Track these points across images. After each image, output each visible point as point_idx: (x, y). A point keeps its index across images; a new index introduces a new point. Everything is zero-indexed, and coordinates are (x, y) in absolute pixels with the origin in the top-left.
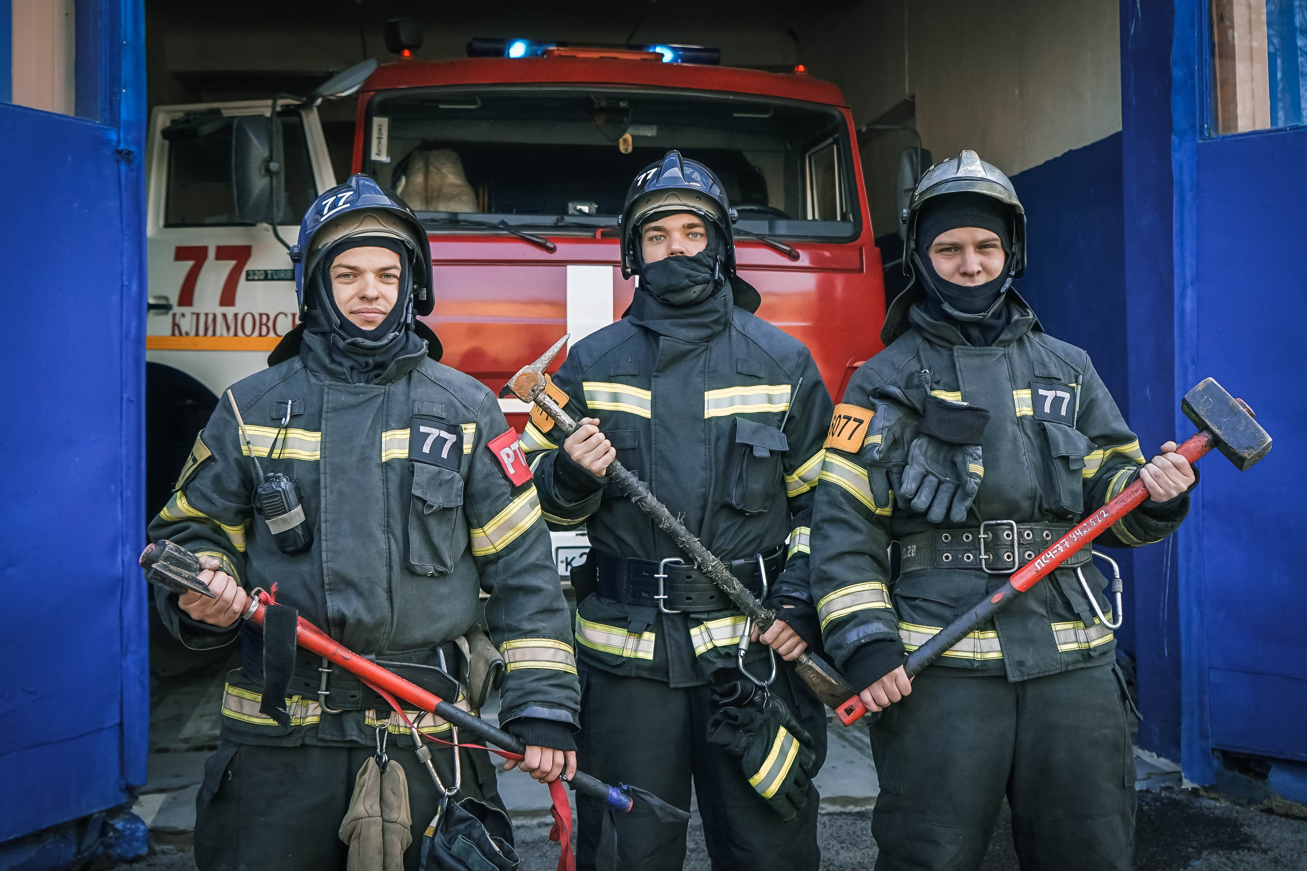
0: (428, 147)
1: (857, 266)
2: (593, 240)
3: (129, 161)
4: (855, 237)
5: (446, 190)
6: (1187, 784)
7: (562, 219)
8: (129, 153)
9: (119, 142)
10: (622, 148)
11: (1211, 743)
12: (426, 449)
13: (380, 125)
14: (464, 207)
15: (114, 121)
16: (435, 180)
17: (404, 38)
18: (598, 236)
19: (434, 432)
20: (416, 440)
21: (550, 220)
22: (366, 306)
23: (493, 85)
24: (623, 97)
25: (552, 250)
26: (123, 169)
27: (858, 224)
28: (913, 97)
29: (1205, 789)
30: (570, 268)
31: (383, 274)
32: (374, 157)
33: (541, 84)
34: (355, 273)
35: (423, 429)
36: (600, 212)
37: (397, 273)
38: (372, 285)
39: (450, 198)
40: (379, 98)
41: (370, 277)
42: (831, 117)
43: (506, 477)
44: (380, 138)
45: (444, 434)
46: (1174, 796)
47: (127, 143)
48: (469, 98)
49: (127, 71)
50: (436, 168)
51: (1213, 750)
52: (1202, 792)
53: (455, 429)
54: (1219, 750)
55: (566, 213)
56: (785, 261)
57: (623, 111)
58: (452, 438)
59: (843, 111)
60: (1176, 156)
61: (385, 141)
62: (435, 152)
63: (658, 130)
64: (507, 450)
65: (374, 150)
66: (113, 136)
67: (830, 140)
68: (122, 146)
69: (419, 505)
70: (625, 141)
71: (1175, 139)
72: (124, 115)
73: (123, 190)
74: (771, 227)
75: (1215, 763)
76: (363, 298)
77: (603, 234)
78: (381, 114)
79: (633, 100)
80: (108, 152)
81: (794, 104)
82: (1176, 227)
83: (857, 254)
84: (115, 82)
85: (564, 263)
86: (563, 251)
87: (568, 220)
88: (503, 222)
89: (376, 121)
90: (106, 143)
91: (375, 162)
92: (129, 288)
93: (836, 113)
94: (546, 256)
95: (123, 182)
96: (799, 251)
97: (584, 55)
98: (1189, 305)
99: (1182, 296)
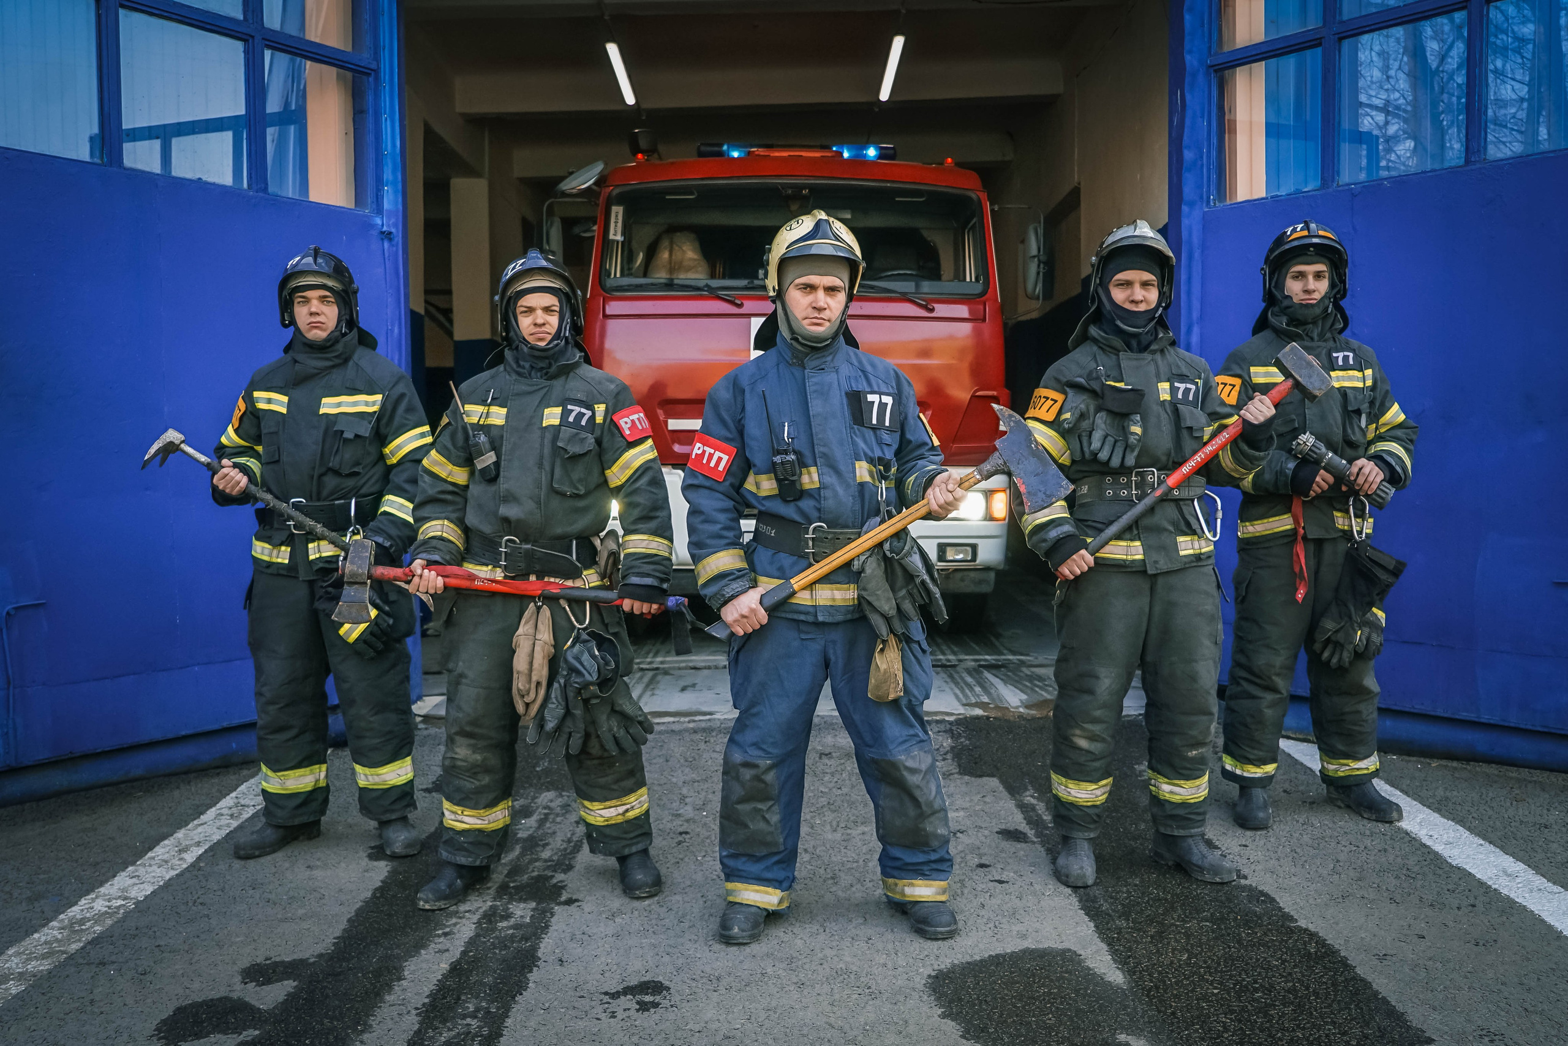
0: (672, 230)
1: (981, 317)
3: (390, 240)
4: (984, 293)
5: (686, 263)
7: (753, 281)
8: (390, 233)
9: (382, 225)
12: (571, 419)
13: (617, 212)
14: (698, 275)
15: (379, 210)
16: (677, 255)
17: (643, 143)
19: (577, 409)
20: (565, 414)
21: (743, 283)
22: (538, 329)
23: (702, 179)
24: (804, 186)
25: (740, 306)
26: (386, 245)
27: (987, 283)
28: (1079, 183)
30: (754, 319)
31: (547, 310)
32: (611, 237)
33: (739, 178)
34: (530, 310)
35: (569, 407)
37: (557, 309)
38: (540, 316)
39: (689, 269)
40: (617, 191)
41: (539, 312)
43: (622, 436)
44: (616, 222)
45: (583, 410)
47: (388, 226)
48: (687, 190)
49: (388, 175)
50: (679, 247)
53: (590, 407)
55: (757, 278)
56: (923, 313)
57: (805, 197)
58: (589, 413)
59: (981, 195)
60: (1185, 222)
61: (620, 224)
62: (677, 233)
64: (626, 419)
65: (611, 231)
66: (378, 221)
68: (385, 229)
69: (562, 452)
71: (1186, 209)
72: (386, 205)
73: (387, 261)
74: (917, 286)
76: (535, 325)
78: (618, 204)
79: (813, 188)
80: (375, 233)
81: (940, 189)
83: (981, 307)
84: (379, 182)
85: (749, 316)
86: (749, 306)
88: (708, 284)
89: (614, 209)
90: (372, 226)
91: (613, 241)
92: (392, 331)
93: (973, 196)
94: (735, 310)
95: (386, 255)
96: (936, 306)
97: (777, 154)
98: (1195, 338)
99: (1189, 331)
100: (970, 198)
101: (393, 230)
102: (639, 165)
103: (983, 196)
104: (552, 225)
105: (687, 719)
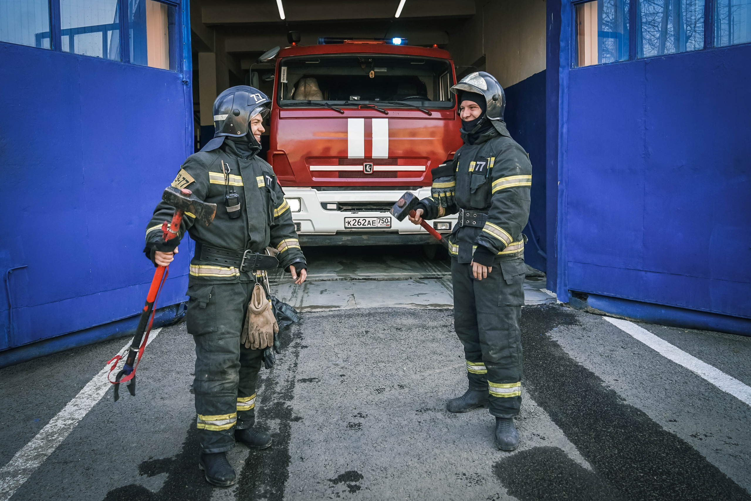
0: (306, 77)
1: (453, 117)
2: (358, 109)
3: (187, 85)
4: (453, 107)
5: (312, 92)
6: (559, 302)
7: (347, 102)
8: (187, 82)
9: (183, 78)
10: (370, 76)
11: (567, 288)
13: (284, 69)
14: (317, 98)
15: (181, 71)
16: (308, 89)
17: (294, 38)
18: (359, 108)
21: (343, 102)
23: (324, 54)
24: (370, 58)
25: (343, 113)
26: (185, 87)
27: (454, 102)
28: (485, 55)
29: (565, 304)
30: (349, 119)
32: (282, 81)
33: (340, 54)
36: (361, 99)
39: (313, 95)
40: (283, 60)
44: (284, 74)
46: (554, 306)
47: (186, 78)
48: (315, 59)
49: (185, 54)
50: (308, 84)
51: (568, 290)
52: (564, 305)
54: (570, 290)
55: (349, 100)
56: (426, 116)
57: (370, 63)
59: (451, 61)
60: (561, 75)
62: (308, 79)
63: (387, 69)
65: (282, 78)
66: (181, 76)
67: (447, 72)
68: (184, 80)
70: (372, 73)
71: (560, 69)
72: (185, 69)
73: (185, 94)
74: (423, 104)
75: (569, 295)
77: (361, 107)
78: (284, 66)
79: (374, 59)
80: (180, 82)
81: (432, 59)
82: (560, 102)
83: (453, 113)
84: (181, 57)
85: (347, 118)
86: (347, 113)
87: (349, 102)
88: (326, 103)
90: (179, 78)
91: (284, 83)
92: (188, 128)
94: (341, 115)
95: (185, 92)
96: (432, 112)
97: (356, 43)
98: (565, 130)
99: (562, 127)
100: (446, 63)
101: (188, 80)
102: (293, 48)
104: (254, 76)
105: (328, 310)
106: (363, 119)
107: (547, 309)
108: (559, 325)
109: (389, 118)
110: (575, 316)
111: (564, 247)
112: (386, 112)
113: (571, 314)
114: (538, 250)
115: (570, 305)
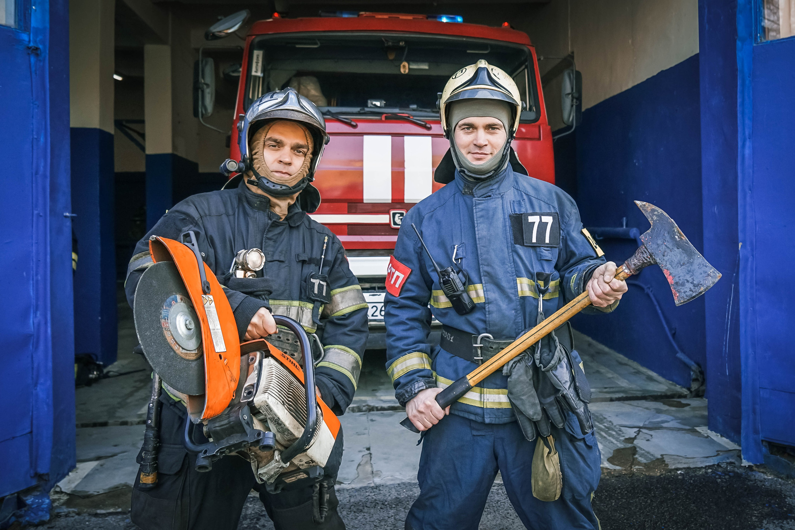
0: (300, 74)
1: (537, 136)
2: (380, 121)
3: (37, 55)
4: (536, 120)
6: (745, 463)
7: (363, 109)
8: (37, 49)
9: (29, 41)
10: (402, 71)
11: (761, 437)
13: (258, 55)
15: (27, 28)
18: (383, 119)
21: (357, 110)
23: (324, 32)
24: (401, 39)
25: (355, 127)
26: (33, 59)
27: (538, 112)
28: (573, 52)
29: (757, 466)
30: (365, 137)
32: (253, 73)
33: (352, 31)
36: (386, 106)
40: (258, 39)
42: (523, 51)
44: (257, 63)
46: (736, 470)
47: (35, 42)
48: (312, 40)
50: (304, 86)
51: (762, 441)
52: (754, 468)
54: (766, 441)
55: (367, 106)
57: (402, 48)
59: (530, 47)
60: (739, 54)
61: (260, 64)
62: (304, 78)
63: (429, 66)
65: (254, 69)
66: (25, 37)
67: (523, 67)
68: (32, 44)
70: (404, 66)
71: (738, 44)
72: (34, 23)
73: (33, 74)
75: (764, 449)
77: (386, 118)
78: (259, 48)
79: (408, 42)
80: (22, 48)
81: (502, 44)
82: (739, 101)
83: (537, 130)
84: (27, 2)
85: (362, 134)
86: (362, 127)
87: (367, 109)
88: (329, 111)
89: (256, 53)
90: (20, 41)
91: (255, 77)
92: (38, 140)
93: (525, 49)
94: (351, 130)
95: (33, 69)
97: (380, 17)
98: (747, 152)
99: (744, 146)
101: (41, 46)
102: (275, 21)
103: (533, 50)
104: (206, 64)
106: (389, 138)
107: (727, 477)
108: (765, 522)
109: (433, 136)
110: (786, 496)
111: (750, 361)
112: (428, 126)
113: (776, 491)
114: (677, 352)
115: (765, 468)
